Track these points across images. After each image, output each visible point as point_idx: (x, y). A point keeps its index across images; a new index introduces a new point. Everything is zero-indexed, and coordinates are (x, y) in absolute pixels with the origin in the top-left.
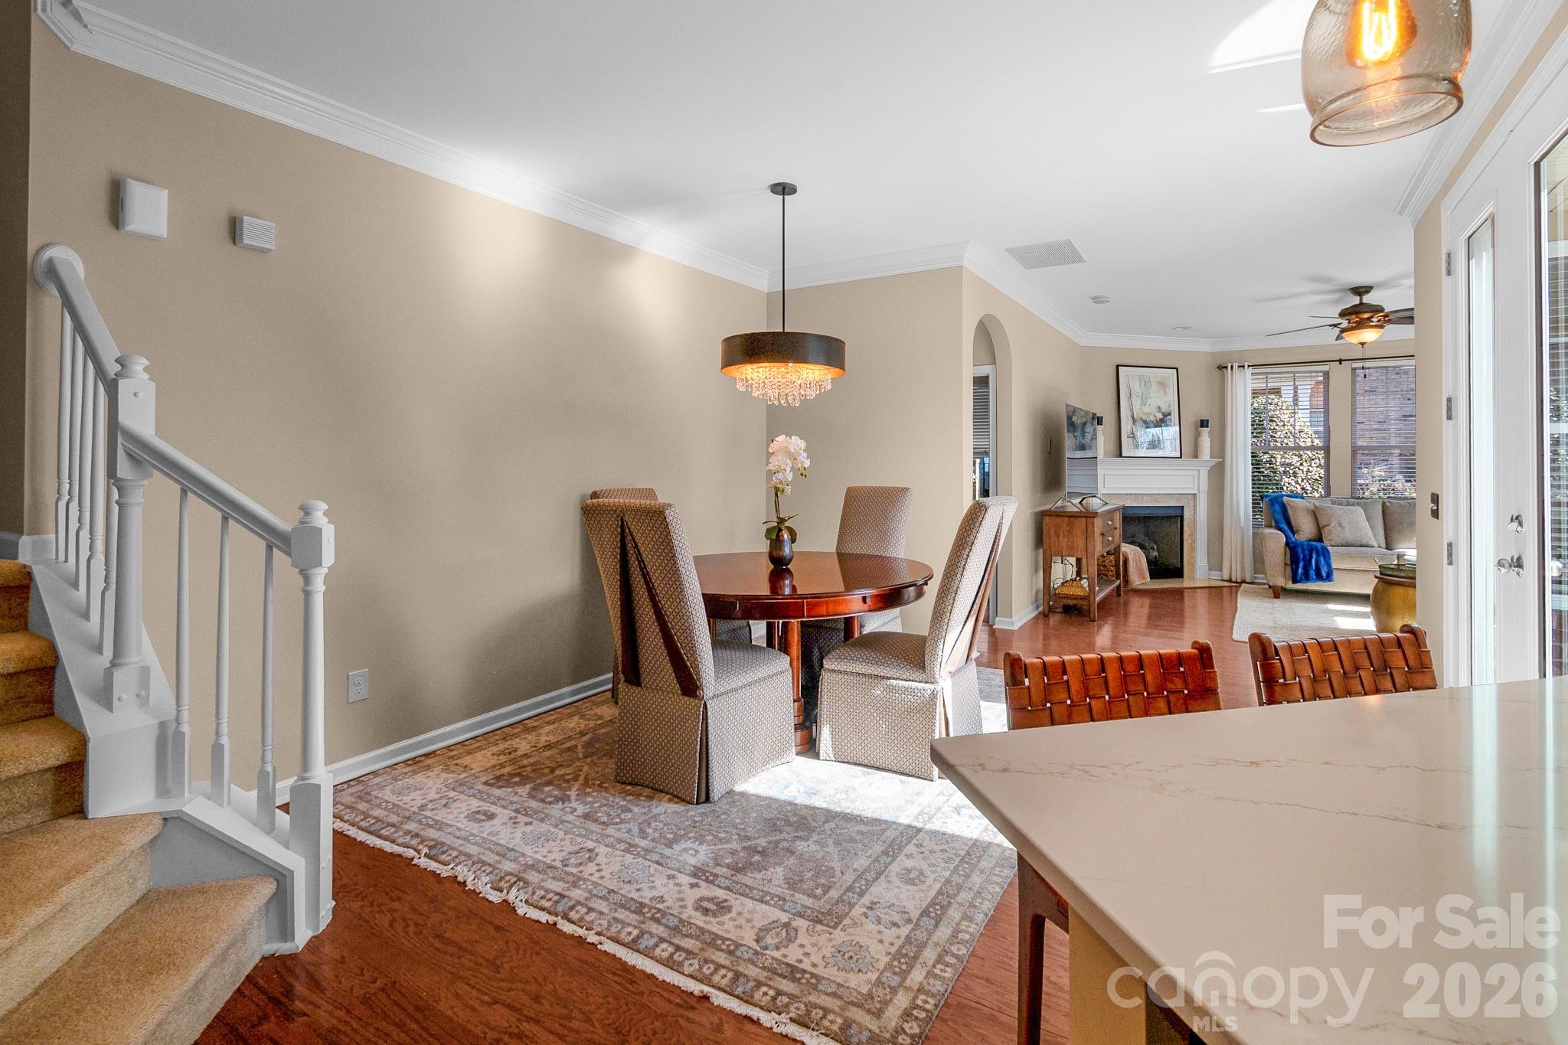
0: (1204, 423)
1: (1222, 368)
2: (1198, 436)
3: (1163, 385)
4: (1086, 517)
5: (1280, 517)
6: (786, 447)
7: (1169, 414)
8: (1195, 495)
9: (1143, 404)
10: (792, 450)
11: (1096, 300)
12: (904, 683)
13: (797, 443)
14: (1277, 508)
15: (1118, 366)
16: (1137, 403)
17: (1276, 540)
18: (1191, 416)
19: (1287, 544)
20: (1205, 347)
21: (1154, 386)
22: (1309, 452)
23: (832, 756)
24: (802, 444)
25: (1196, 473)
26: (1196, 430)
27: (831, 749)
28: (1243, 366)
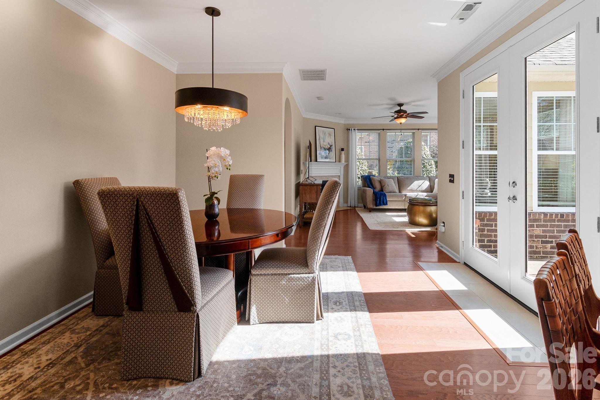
0: (342, 150)
1: (348, 130)
2: (340, 154)
3: (330, 135)
4: (317, 186)
5: (369, 183)
6: (219, 153)
7: (332, 146)
8: (339, 176)
9: (324, 141)
10: (223, 155)
11: (319, 98)
12: (298, 275)
13: (224, 151)
14: (368, 180)
15: (315, 127)
16: (322, 141)
17: (370, 191)
18: (338, 148)
19: (374, 193)
20: (342, 121)
21: (327, 135)
22: (362, 161)
23: (257, 321)
24: (228, 152)
25: (340, 168)
26: (340, 152)
27: (256, 317)
28: (355, 130)
